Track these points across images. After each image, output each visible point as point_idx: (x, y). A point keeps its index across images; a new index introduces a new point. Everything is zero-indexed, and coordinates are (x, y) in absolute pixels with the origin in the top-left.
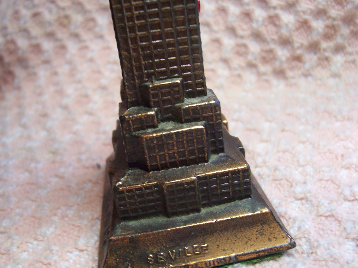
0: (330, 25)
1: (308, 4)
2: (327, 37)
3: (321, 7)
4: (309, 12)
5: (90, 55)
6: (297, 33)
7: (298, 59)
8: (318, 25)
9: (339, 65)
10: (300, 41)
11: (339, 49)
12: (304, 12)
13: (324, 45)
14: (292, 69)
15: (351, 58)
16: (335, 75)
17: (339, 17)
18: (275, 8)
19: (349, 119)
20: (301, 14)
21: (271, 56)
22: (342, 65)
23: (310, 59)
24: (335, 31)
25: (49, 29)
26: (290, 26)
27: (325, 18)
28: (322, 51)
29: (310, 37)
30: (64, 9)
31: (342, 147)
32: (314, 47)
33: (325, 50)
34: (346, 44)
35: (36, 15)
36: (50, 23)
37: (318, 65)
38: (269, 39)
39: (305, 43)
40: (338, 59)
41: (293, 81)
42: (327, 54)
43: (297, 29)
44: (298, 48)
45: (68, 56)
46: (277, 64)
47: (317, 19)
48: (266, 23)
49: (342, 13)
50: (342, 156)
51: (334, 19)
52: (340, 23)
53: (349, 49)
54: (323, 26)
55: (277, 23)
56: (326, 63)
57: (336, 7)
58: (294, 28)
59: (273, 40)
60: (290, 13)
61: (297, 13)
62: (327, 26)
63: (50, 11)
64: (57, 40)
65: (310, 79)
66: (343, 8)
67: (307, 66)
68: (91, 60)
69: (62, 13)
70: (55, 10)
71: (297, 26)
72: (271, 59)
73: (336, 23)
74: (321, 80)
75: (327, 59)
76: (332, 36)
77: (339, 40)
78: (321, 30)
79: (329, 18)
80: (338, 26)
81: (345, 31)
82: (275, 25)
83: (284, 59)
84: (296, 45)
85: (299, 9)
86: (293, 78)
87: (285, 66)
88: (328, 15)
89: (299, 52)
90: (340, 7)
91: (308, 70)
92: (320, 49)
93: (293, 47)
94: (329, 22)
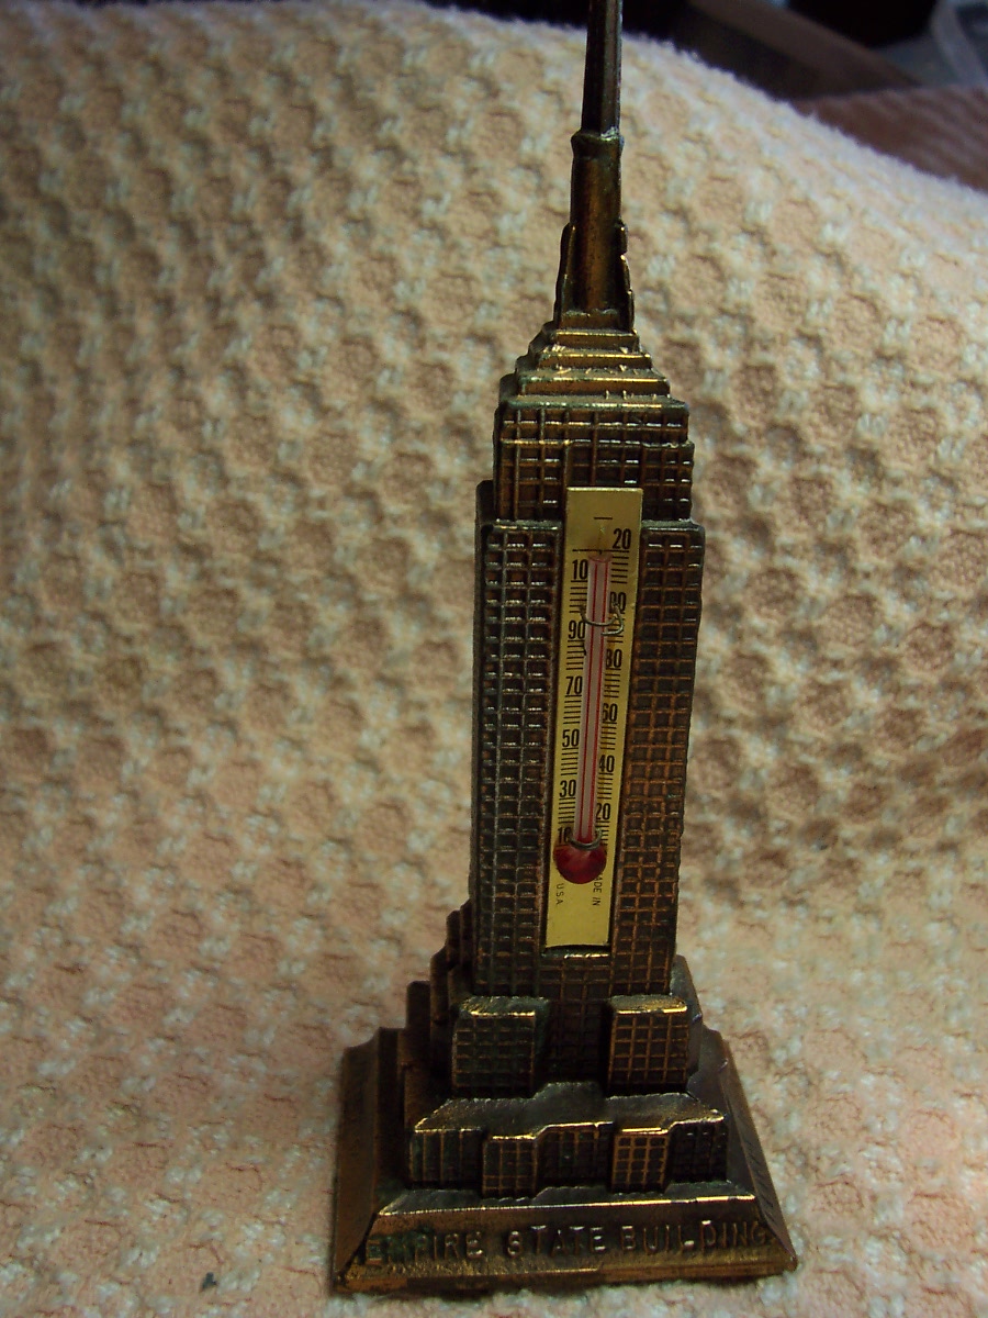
0: (867, 784)
1: (817, 727)
2: (858, 810)
3: (848, 739)
4: (817, 748)
5: (195, 778)
6: (779, 794)
7: (777, 858)
8: (838, 781)
9: (879, 882)
10: (787, 816)
11: (883, 840)
12: (805, 747)
13: (848, 830)
14: (757, 880)
15: (912, 864)
16: (868, 911)
17: (893, 769)
18: (730, 722)
19: (894, 1074)
20: (797, 749)
21: (706, 841)
22: (888, 884)
23: (808, 859)
24: (880, 799)
25: (78, 691)
26: (763, 773)
27: (856, 765)
28: (839, 845)
29: (812, 809)
30: (129, 640)
31: (873, 1164)
32: (821, 833)
33: (847, 843)
34: (904, 831)
35: (40, 649)
36: (82, 678)
37: (828, 877)
38: (705, 799)
39: (799, 821)
40: (880, 865)
41: (759, 913)
42: (851, 853)
43: (781, 785)
44: (779, 832)
45: (126, 771)
46: (719, 864)
47: (837, 766)
48: (703, 755)
49: (901, 760)
50: (874, 1198)
51: (880, 772)
52: (894, 780)
53: (910, 842)
54: (850, 785)
55: (732, 759)
56: (846, 872)
57: (889, 744)
58: (773, 781)
59: (715, 800)
60: (769, 738)
61: (784, 745)
62: (859, 787)
63: (87, 642)
64: (96, 721)
65: (800, 911)
66: (907, 746)
67: (798, 879)
68: (200, 796)
69: (124, 650)
70: (100, 640)
71: (783, 776)
72: (704, 849)
73: (883, 781)
74: (830, 920)
75: (850, 863)
76: (871, 807)
77: (887, 821)
78: (843, 796)
79: (867, 767)
80: (889, 787)
81: (905, 798)
82: (725, 764)
83: (737, 853)
84: (775, 825)
85: (791, 735)
86: (758, 905)
87: (739, 872)
88: (866, 759)
89: (779, 842)
90: (898, 745)
91: (800, 891)
92: (836, 839)
93: (765, 826)
94: (864, 777)
